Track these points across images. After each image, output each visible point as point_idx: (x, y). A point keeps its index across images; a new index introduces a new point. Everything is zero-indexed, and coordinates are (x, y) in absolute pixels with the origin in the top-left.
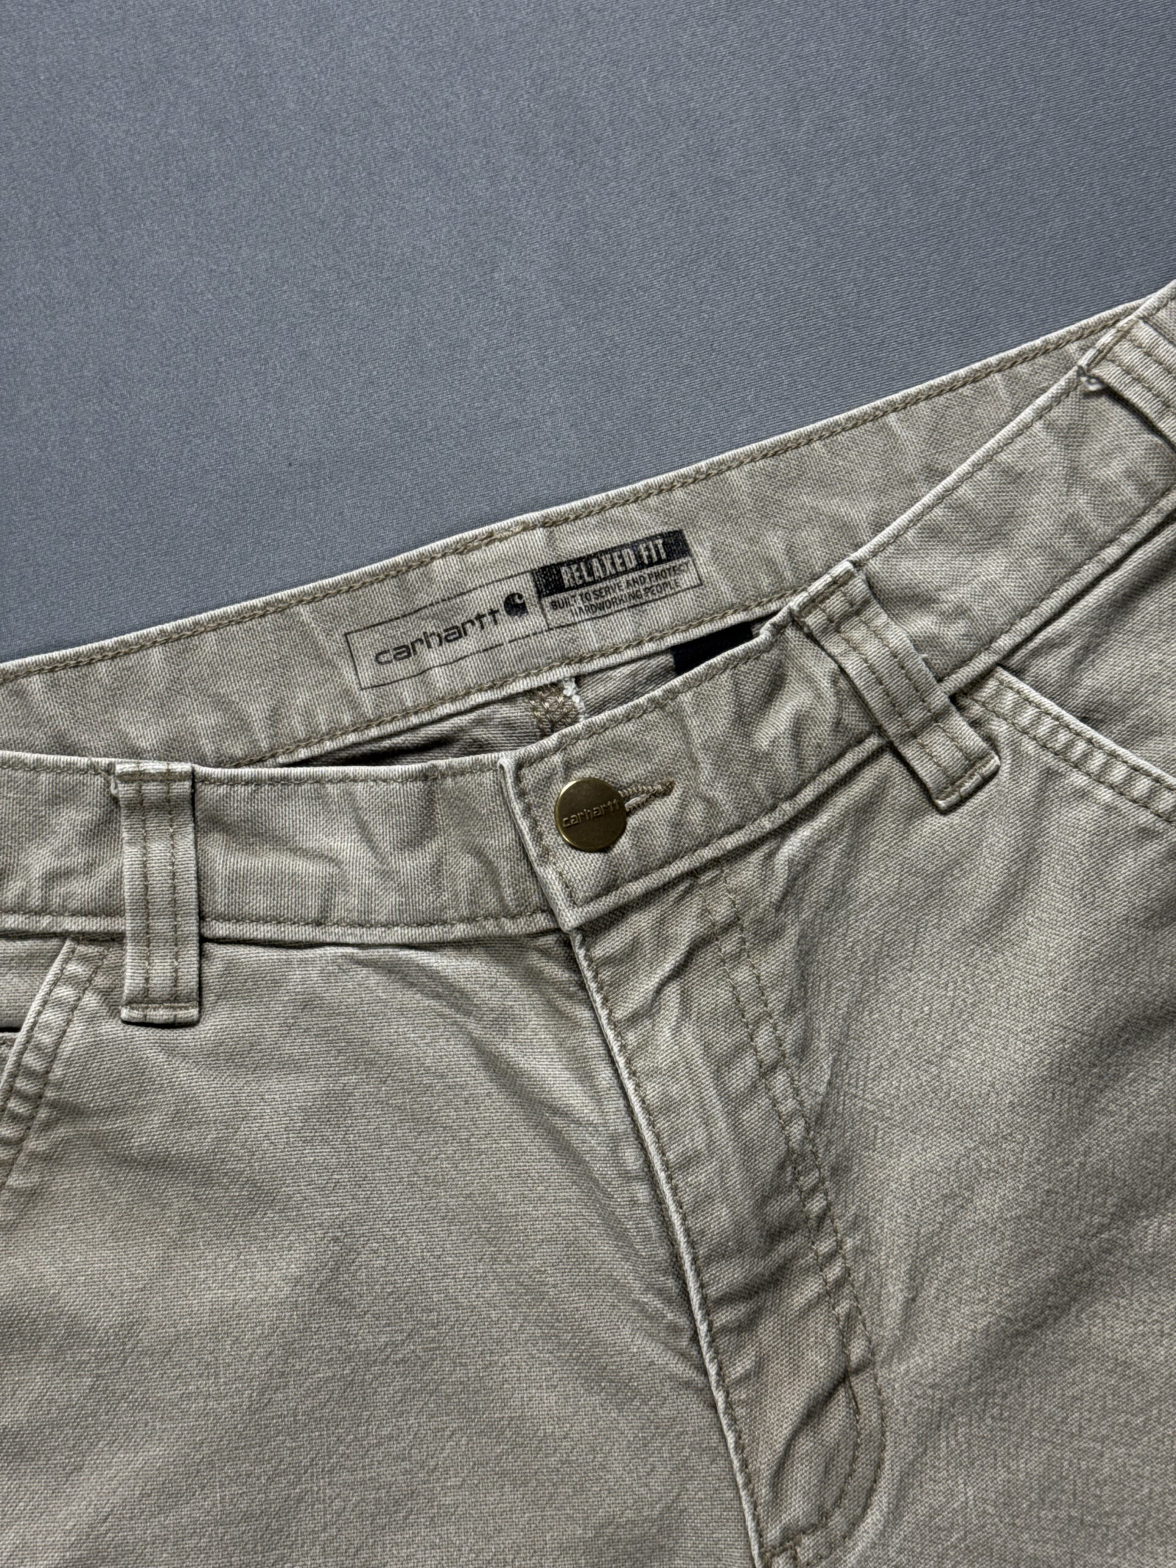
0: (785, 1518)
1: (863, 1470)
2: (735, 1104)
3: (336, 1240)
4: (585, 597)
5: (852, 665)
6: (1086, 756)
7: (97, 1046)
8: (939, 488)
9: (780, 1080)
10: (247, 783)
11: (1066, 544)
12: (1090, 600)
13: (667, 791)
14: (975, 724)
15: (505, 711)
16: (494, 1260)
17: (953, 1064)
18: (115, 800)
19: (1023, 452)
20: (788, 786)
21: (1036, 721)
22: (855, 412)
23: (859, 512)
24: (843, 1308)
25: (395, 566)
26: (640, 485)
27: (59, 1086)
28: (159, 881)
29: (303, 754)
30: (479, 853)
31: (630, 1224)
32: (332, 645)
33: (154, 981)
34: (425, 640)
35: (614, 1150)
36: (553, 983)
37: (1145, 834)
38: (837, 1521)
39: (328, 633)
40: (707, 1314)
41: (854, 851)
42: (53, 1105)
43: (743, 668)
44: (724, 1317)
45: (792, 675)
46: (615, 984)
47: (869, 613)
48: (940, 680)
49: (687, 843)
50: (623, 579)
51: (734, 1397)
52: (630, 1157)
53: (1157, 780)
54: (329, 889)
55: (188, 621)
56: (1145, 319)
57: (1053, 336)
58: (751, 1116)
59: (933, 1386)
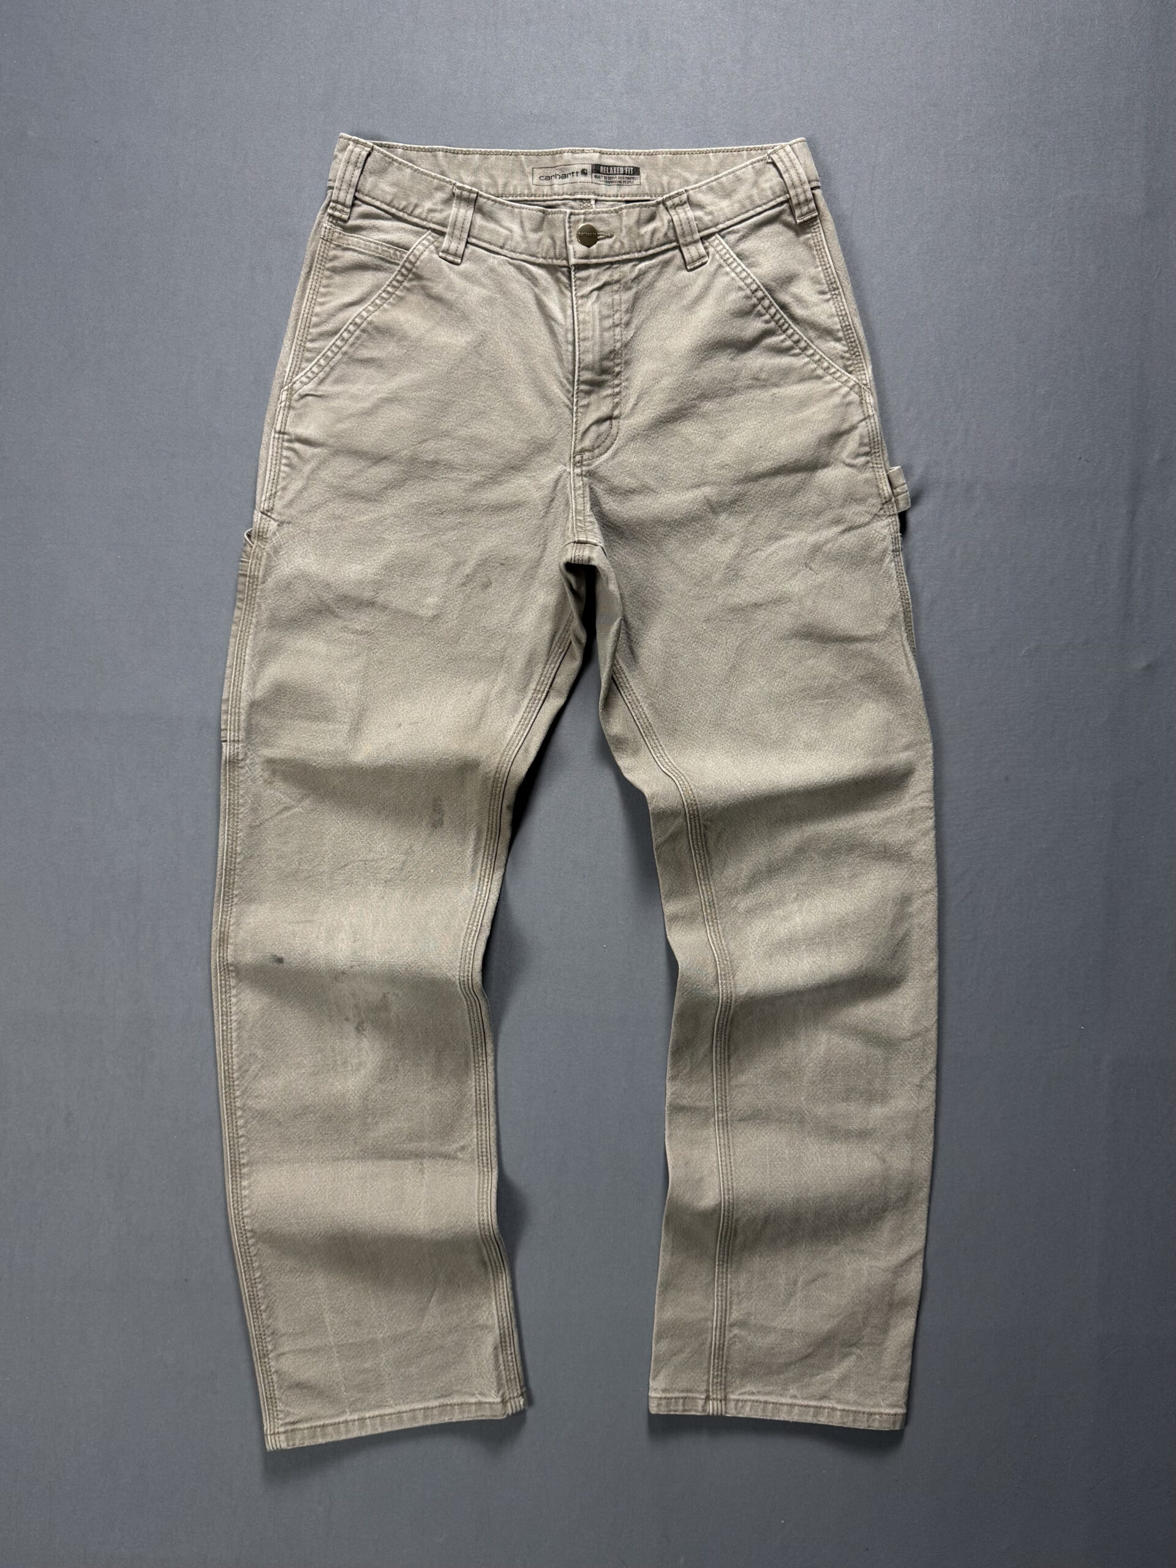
0: (583, 445)
1: (608, 442)
2: (603, 330)
3: (482, 336)
4: (605, 178)
5: (675, 218)
6: (732, 263)
7: (431, 260)
8: (716, 177)
9: (618, 330)
10: (493, 201)
11: (747, 203)
12: (749, 222)
13: (611, 237)
14: (706, 248)
15: (573, 203)
16: (524, 359)
17: (668, 342)
18: (454, 194)
19: (744, 173)
20: (646, 246)
21: (721, 250)
22: (701, 149)
23: (692, 178)
24: (616, 400)
25: (553, 152)
26: (631, 151)
27: (417, 268)
28: (460, 219)
29: (511, 198)
30: (553, 238)
31: (564, 357)
32: (528, 170)
33: (451, 247)
34: (555, 176)
35: (566, 334)
36: (562, 282)
37: (740, 289)
38: (597, 451)
39: (528, 166)
40: (578, 385)
41: (660, 273)
42: (414, 274)
43: (644, 209)
44: (583, 387)
45: (658, 218)
46: (580, 286)
47: (685, 206)
48: (699, 232)
49: (612, 253)
50: (618, 176)
51: (579, 410)
52: (570, 336)
53: (749, 274)
54: (507, 239)
55: (489, 150)
56: (790, 145)
57: (765, 146)
58: (606, 334)
59: (634, 429)
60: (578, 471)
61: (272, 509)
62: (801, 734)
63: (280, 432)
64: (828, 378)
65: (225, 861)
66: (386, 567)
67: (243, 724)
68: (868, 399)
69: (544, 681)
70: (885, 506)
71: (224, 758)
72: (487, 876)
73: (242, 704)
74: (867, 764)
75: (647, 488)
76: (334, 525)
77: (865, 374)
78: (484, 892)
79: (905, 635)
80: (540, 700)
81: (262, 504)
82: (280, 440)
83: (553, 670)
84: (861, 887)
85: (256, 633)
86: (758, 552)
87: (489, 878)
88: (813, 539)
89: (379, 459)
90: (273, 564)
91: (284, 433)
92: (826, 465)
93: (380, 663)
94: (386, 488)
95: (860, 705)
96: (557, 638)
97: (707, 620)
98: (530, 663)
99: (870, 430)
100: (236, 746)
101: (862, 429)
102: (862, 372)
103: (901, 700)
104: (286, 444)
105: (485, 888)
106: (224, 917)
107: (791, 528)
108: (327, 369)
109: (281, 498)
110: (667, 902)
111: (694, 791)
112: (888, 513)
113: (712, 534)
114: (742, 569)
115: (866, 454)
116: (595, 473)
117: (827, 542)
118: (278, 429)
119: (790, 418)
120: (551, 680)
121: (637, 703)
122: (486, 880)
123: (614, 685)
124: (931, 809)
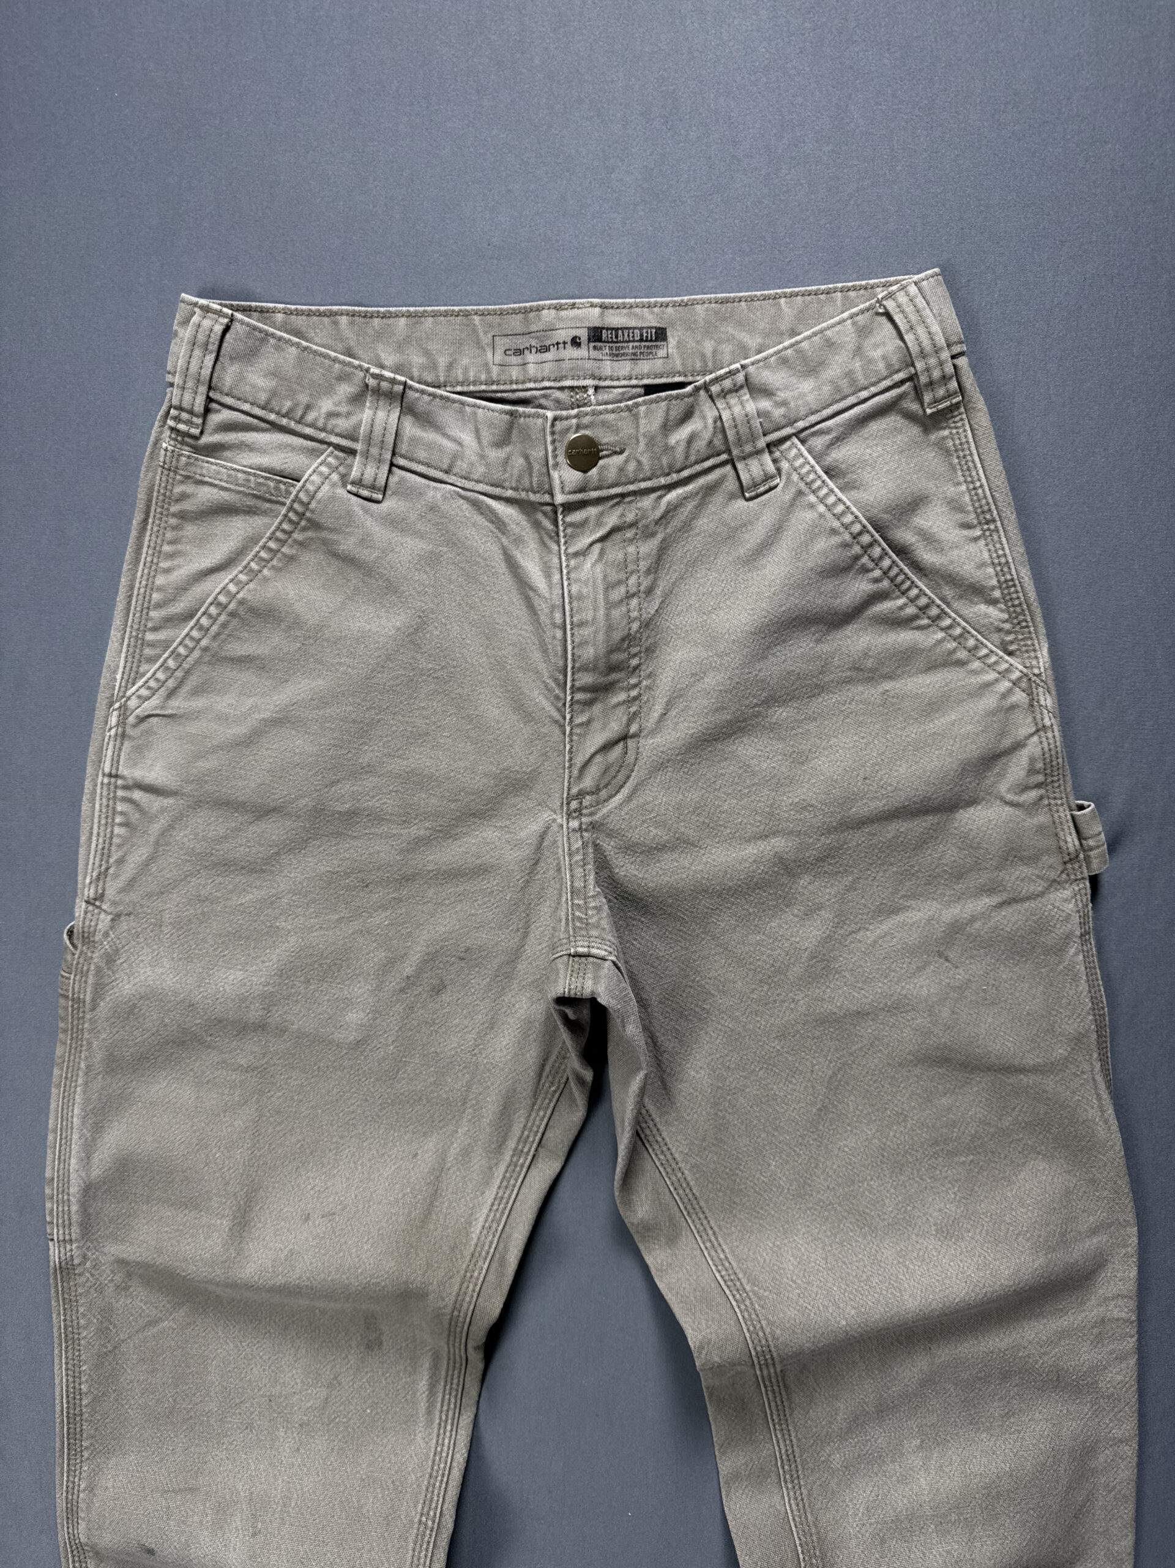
0: (582, 786)
1: (621, 777)
2: (610, 606)
3: (420, 617)
4: (611, 348)
5: (725, 415)
6: (819, 488)
7: (333, 498)
8: (793, 340)
9: (634, 602)
10: (430, 395)
11: (844, 384)
12: (847, 415)
13: (621, 452)
14: (775, 461)
15: (558, 394)
16: (488, 647)
17: (714, 617)
18: (367, 386)
19: (838, 333)
20: (678, 465)
21: (802, 466)
22: (766, 292)
23: (753, 342)
24: (633, 709)
25: (525, 308)
26: (652, 300)
27: (313, 512)
28: (378, 429)
29: (459, 389)
30: (527, 458)
31: (550, 647)
32: (486, 339)
33: (365, 476)
34: (530, 348)
35: (552, 612)
36: (545, 529)
37: (834, 532)
38: (604, 794)
39: (486, 333)
40: (572, 693)
41: (700, 506)
42: (309, 520)
43: (674, 402)
44: (579, 696)
45: (697, 413)
46: (572, 536)
47: (742, 392)
48: (765, 435)
49: (623, 479)
50: (631, 345)
51: (574, 731)
52: (558, 616)
53: (848, 508)
54: (455, 457)
55: (421, 309)
56: (916, 283)
57: (872, 282)
58: (616, 613)
59: (662, 752)
60: (575, 824)
61: (102, 895)
62: (931, 1211)
63: (110, 775)
64: (976, 665)
65: (65, 1406)
66: (281, 973)
67: (75, 1218)
68: (1042, 698)
69: (528, 1137)
70: (1069, 866)
71: (52, 1264)
72: (450, 1421)
73: (71, 1190)
74: (1036, 1265)
75: (684, 842)
76: (199, 911)
77: (1036, 657)
78: (445, 1448)
79: (1098, 1066)
80: (522, 1166)
81: (86, 889)
82: (112, 787)
83: (542, 1120)
84: (1019, 1432)
85: (86, 1084)
86: (861, 933)
87: (452, 1425)
88: (953, 912)
89: (263, 812)
90: (106, 980)
91: (117, 776)
92: (973, 802)
93: (278, 1112)
94: (277, 853)
95: (1024, 1164)
96: (547, 1068)
97: (782, 1036)
98: (506, 1111)
99: (1046, 749)
100: (68, 1247)
101: (1033, 747)
102: (1032, 654)
103: (1088, 1159)
104: (120, 793)
105: (447, 1441)
106: (71, 1479)
107: (914, 896)
108: (179, 674)
109: (116, 876)
110: (723, 1454)
112: (1073, 877)
113: (787, 906)
114: (835, 959)
115: (1039, 786)
116: (602, 824)
117: (973, 919)
118: (107, 770)
119: (914, 731)
120: (539, 1135)
121: (674, 1165)
122: (449, 1428)
123: (640, 1143)
124: (1132, 1322)
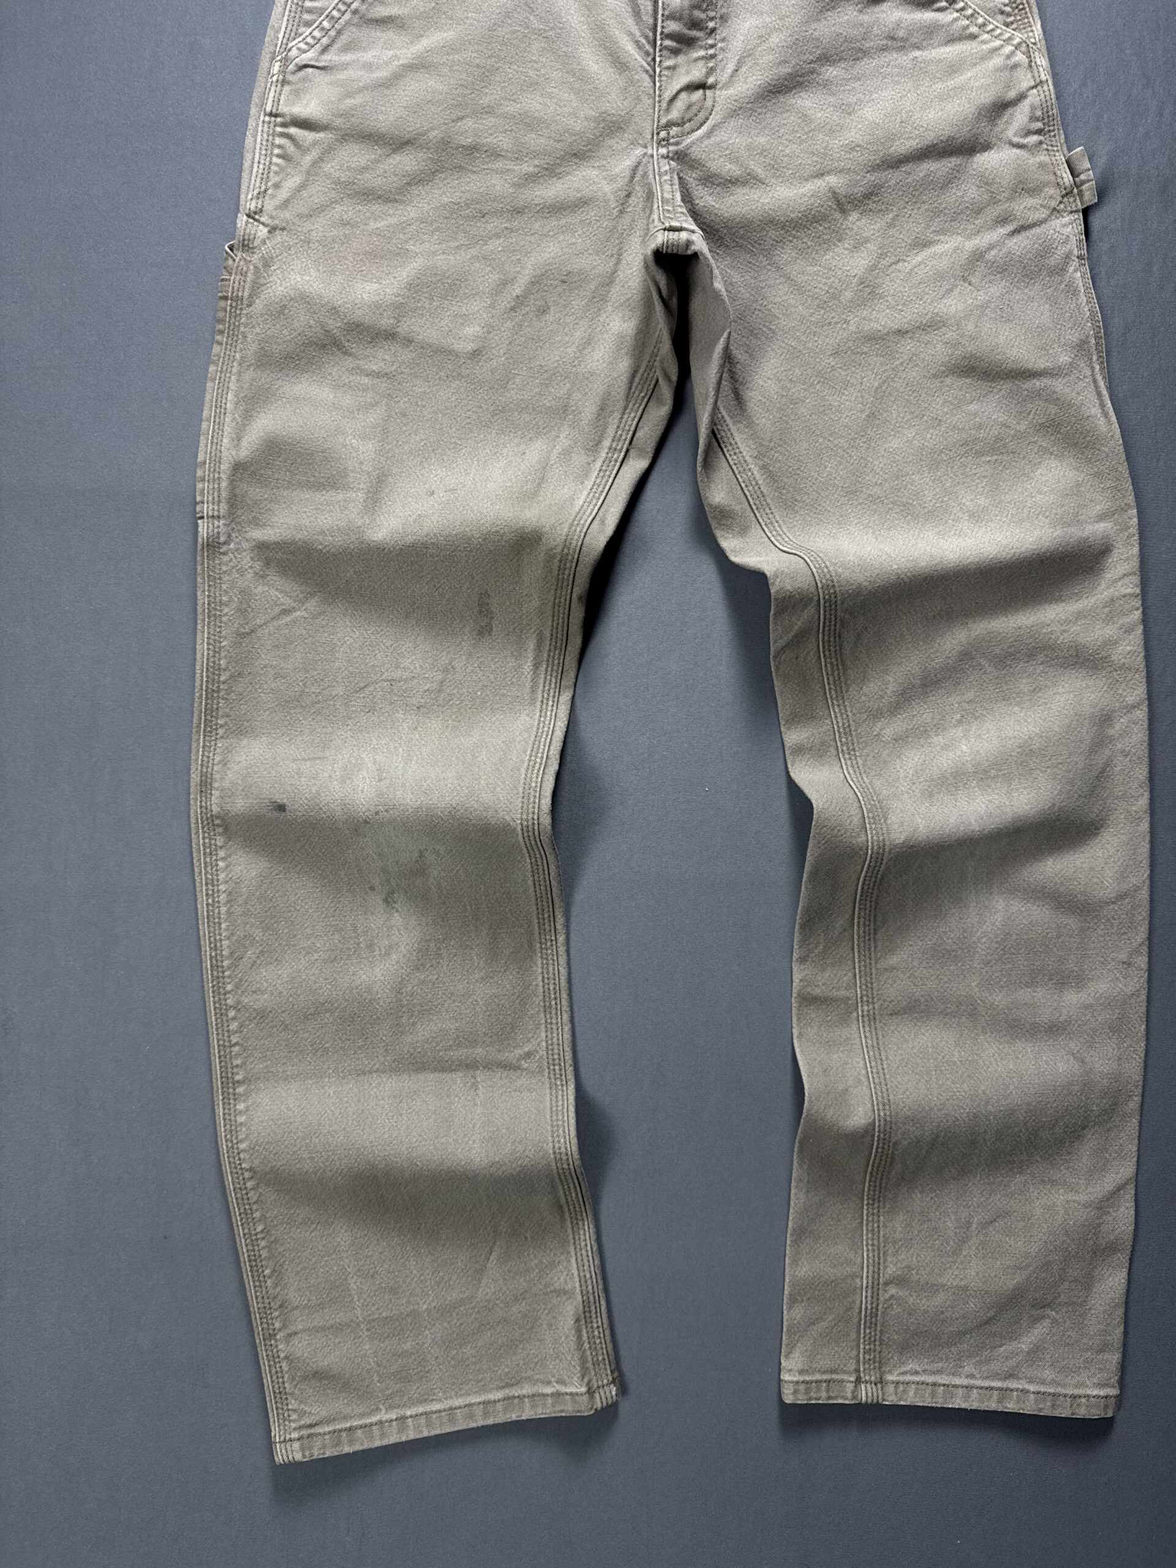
0: (669, 117)
1: (701, 117)
16: (588, 16)
24: (711, 65)
31: (642, 7)
38: (687, 127)
40: (662, 39)
44: (667, 44)
51: (663, 73)
59: (735, 101)
60: (663, 151)
61: (261, 211)
62: (964, 501)
63: (271, 115)
64: (986, 36)
65: (205, 679)
66: (410, 286)
67: (224, 494)
68: (1038, 60)
69: (621, 435)
70: (1065, 199)
71: (200, 540)
72: (551, 699)
73: (222, 467)
74: (1055, 534)
75: (754, 178)
76: (341, 233)
77: (1032, 31)
78: (548, 718)
79: (1097, 367)
80: (616, 461)
81: (248, 203)
82: (272, 125)
83: (633, 420)
84: (1046, 704)
85: (239, 373)
86: (900, 264)
87: (553, 701)
88: (970, 245)
89: (398, 143)
90: (262, 281)
91: (276, 116)
92: (986, 147)
93: (404, 415)
94: (408, 184)
95: (1040, 463)
96: (637, 380)
97: (836, 354)
98: (603, 410)
99: (1043, 100)
100: (216, 523)
101: (1034, 97)
102: (1029, 29)
103: (1093, 454)
104: (279, 129)
105: (549, 713)
106: (206, 754)
107: (942, 232)
108: (332, 33)
109: (273, 197)
110: (789, 729)
111: (831, 568)
112: (1069, 208)
113: (839, 241)
114: (879, 286)
115: (1039, 132)
116: (686, 155)
117: (991, 247)
118: (268, 109)
119: (939, 86)
120: (631, 433)
121: (745, 465)
122: (550, 703)
123: (714, 440)
124: (1138, 595)
